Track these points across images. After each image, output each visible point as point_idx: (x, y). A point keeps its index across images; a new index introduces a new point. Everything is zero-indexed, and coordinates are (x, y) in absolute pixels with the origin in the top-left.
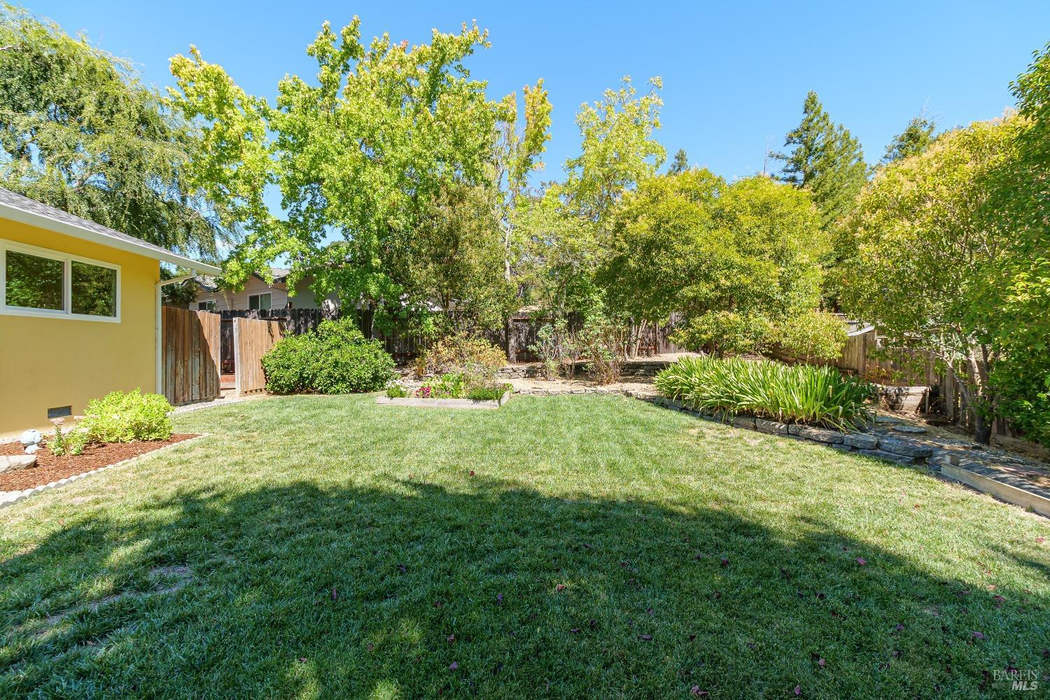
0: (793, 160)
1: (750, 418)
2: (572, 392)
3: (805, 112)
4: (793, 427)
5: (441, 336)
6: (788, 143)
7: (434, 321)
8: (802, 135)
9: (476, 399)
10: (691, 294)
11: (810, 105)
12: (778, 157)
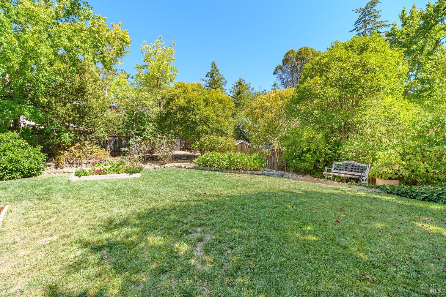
0: (209, 83)
1: (237, 170)
2: (154, 168)
3: (212, 67)
4: (252, 171)
5: (73, 144)
6: (207, 76)
7: (69, 135)
8: (210, 74)
9: (131, 173)
10: (200, 129)
11: (213, 65)
12: (204, 80)
